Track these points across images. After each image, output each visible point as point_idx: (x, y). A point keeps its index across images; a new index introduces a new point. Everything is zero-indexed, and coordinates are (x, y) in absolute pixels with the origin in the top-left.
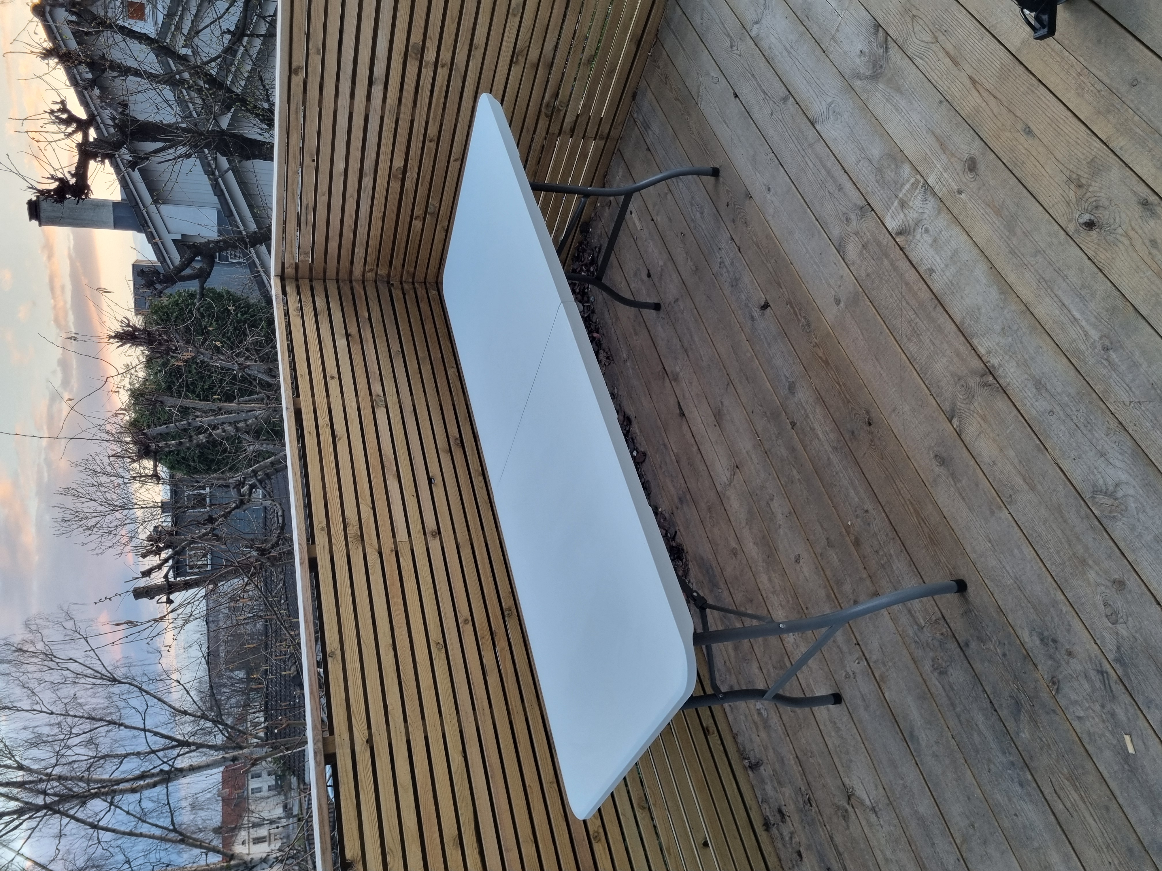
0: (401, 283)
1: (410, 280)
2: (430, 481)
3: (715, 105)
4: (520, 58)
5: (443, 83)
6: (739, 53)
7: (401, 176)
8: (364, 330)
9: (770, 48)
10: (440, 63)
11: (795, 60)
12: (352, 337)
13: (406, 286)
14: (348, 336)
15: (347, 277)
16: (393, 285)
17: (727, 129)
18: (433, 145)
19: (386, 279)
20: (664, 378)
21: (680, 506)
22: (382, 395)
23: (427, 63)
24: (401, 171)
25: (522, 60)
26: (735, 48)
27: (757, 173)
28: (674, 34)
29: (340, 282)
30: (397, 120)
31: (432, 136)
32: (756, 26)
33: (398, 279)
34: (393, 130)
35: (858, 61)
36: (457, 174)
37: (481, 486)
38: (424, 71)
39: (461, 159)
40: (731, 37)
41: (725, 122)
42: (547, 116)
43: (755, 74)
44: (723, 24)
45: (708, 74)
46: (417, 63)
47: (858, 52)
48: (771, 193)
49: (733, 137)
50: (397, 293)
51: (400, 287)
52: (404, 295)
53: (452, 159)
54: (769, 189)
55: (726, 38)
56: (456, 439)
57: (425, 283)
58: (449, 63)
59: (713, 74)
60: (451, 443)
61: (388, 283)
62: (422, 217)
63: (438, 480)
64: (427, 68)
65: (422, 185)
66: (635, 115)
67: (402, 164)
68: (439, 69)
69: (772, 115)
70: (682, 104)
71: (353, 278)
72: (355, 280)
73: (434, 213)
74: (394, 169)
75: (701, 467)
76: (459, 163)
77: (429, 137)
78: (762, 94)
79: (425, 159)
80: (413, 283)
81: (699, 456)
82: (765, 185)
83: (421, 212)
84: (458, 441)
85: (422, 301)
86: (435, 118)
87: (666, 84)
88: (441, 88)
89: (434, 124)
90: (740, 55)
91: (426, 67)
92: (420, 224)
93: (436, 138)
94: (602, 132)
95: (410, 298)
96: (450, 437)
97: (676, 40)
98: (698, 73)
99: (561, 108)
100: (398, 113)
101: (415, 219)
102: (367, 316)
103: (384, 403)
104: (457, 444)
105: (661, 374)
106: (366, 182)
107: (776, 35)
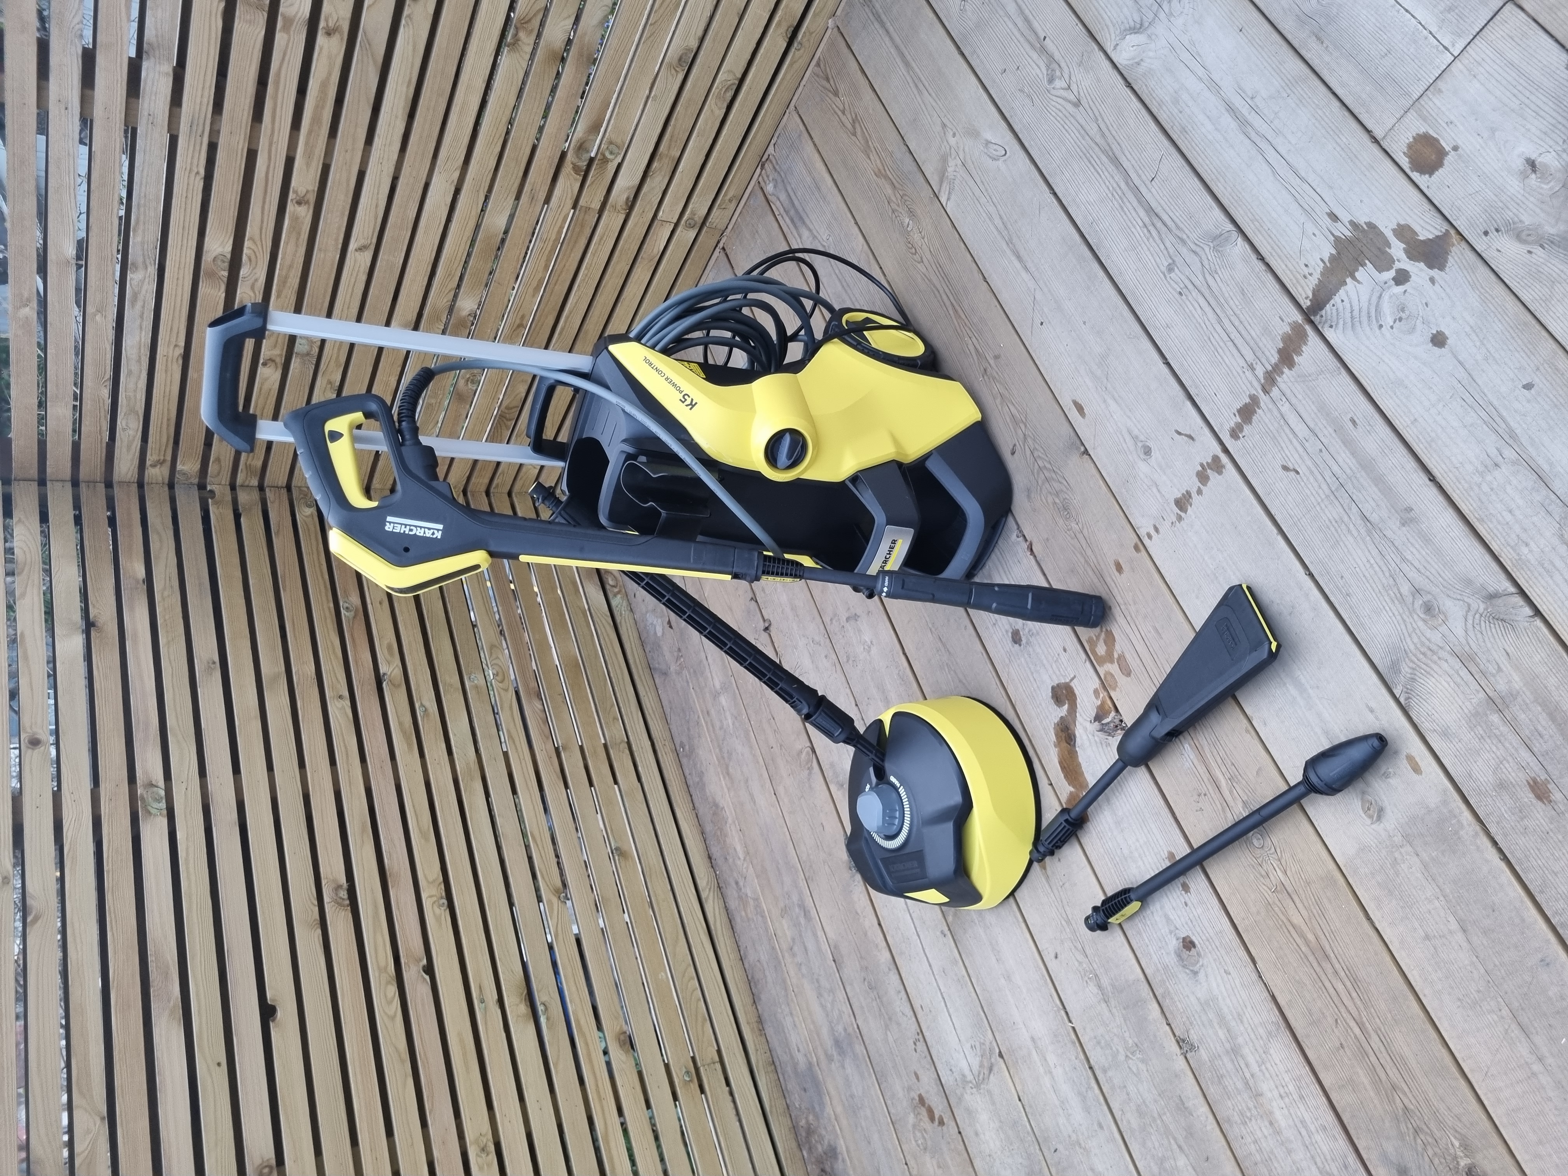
0: (233, 487)
1: (255, 482)
2: (267, 1012)
3: (991, 209)
4: (522, 35)
5: (330, 74)
6: (1072, 97)
7: (226, 274)
8: (132, 609)
9: (1176, 102)
10: (322, 24)
11: (1263, 145)
12: (100, 630)
13: (243, 497)
14: (89, 625)
15: (99, 474)
16: (212, 492)
17: (1024, 275)
18: (305, 214)
19: (196, 481)
20: (810, 769)
21: (836, 1057)
22: (161, 783)
23: (289, 22)
24: (226, 265)
25: (527, 40)
26: (1059, 83)
27: (1111, 402)
28: (882, 24)
29: (83, 486)
30: (212, 148)
31: (302, 191)
32: (1132, 39)
33: (225, 478)
34: (202, 172)
35: (1514, 185)
36: (364, 278)
37: (391, 1012)
38: (280, 38)
39: (373, 247)
40: (1051, 57)
41: (1019, 257)
42: (576, 169)
43: (1123, 160)
44: (1027, 20)
45: (973, 133)
46: (261, 19)
47: (1519, 164)
48: (1152, 462)
49: (1039, 296)
50: (221, 516)
51: (229, 498)
52: (237, 516)
53: (352, 246)
54: (1148, 451)
55: (1035, 56)
56: (339, 887)
57: (289, 488)
58: (346, 27)
59: (988, 136)
60: (326, 899)
61: (202, 487)
62: (280, 361)
63: (287, 1013)
64: (288, 33)
65: (278, 296)
66: (769, 188)
67: (228, 248)
68: (321, 40)
69: (1170, 269)
70: (894, 187)
71: (116, 478)
72: (120, 483)
73: (308, 354)
74: (207, 258)
75: (900, 1005)
76: (368, 256)
77: (295, 192)
78: (1142, 213)
79: (287, 243)
80: (261, 488)
81: (895, 977)
82: (1135, 438)
83: (277, 352)
84: (344, 894)
85: (278, 533)
86: (309, 155)
87: (854, 134)
88: (324, 85)
89: (308, 165)
90: (1077, 104)
91: (286, 28)
92: (277, 376)
93: (312, 198)
94: (693, 213)
95: (252, 525)
96: (323, 882)
97: (887, 39)
98: (944, 126)
99: (607, 155)
100: (214, 133)
101: (264, 364)
102: (141, 573)
103: (163, 805)
104: (338, 903)
105: (804, 755)
106: (135, 283)
107: (1200, 72)
